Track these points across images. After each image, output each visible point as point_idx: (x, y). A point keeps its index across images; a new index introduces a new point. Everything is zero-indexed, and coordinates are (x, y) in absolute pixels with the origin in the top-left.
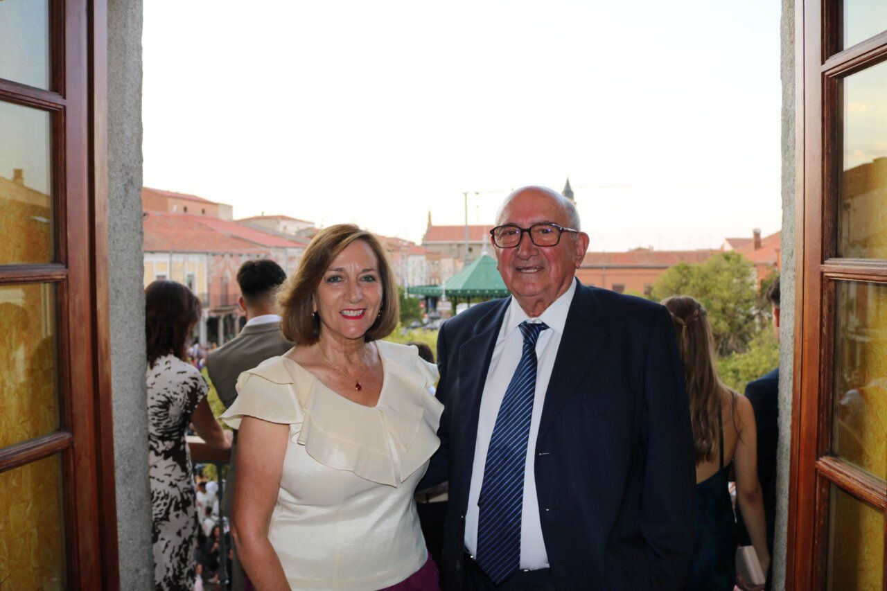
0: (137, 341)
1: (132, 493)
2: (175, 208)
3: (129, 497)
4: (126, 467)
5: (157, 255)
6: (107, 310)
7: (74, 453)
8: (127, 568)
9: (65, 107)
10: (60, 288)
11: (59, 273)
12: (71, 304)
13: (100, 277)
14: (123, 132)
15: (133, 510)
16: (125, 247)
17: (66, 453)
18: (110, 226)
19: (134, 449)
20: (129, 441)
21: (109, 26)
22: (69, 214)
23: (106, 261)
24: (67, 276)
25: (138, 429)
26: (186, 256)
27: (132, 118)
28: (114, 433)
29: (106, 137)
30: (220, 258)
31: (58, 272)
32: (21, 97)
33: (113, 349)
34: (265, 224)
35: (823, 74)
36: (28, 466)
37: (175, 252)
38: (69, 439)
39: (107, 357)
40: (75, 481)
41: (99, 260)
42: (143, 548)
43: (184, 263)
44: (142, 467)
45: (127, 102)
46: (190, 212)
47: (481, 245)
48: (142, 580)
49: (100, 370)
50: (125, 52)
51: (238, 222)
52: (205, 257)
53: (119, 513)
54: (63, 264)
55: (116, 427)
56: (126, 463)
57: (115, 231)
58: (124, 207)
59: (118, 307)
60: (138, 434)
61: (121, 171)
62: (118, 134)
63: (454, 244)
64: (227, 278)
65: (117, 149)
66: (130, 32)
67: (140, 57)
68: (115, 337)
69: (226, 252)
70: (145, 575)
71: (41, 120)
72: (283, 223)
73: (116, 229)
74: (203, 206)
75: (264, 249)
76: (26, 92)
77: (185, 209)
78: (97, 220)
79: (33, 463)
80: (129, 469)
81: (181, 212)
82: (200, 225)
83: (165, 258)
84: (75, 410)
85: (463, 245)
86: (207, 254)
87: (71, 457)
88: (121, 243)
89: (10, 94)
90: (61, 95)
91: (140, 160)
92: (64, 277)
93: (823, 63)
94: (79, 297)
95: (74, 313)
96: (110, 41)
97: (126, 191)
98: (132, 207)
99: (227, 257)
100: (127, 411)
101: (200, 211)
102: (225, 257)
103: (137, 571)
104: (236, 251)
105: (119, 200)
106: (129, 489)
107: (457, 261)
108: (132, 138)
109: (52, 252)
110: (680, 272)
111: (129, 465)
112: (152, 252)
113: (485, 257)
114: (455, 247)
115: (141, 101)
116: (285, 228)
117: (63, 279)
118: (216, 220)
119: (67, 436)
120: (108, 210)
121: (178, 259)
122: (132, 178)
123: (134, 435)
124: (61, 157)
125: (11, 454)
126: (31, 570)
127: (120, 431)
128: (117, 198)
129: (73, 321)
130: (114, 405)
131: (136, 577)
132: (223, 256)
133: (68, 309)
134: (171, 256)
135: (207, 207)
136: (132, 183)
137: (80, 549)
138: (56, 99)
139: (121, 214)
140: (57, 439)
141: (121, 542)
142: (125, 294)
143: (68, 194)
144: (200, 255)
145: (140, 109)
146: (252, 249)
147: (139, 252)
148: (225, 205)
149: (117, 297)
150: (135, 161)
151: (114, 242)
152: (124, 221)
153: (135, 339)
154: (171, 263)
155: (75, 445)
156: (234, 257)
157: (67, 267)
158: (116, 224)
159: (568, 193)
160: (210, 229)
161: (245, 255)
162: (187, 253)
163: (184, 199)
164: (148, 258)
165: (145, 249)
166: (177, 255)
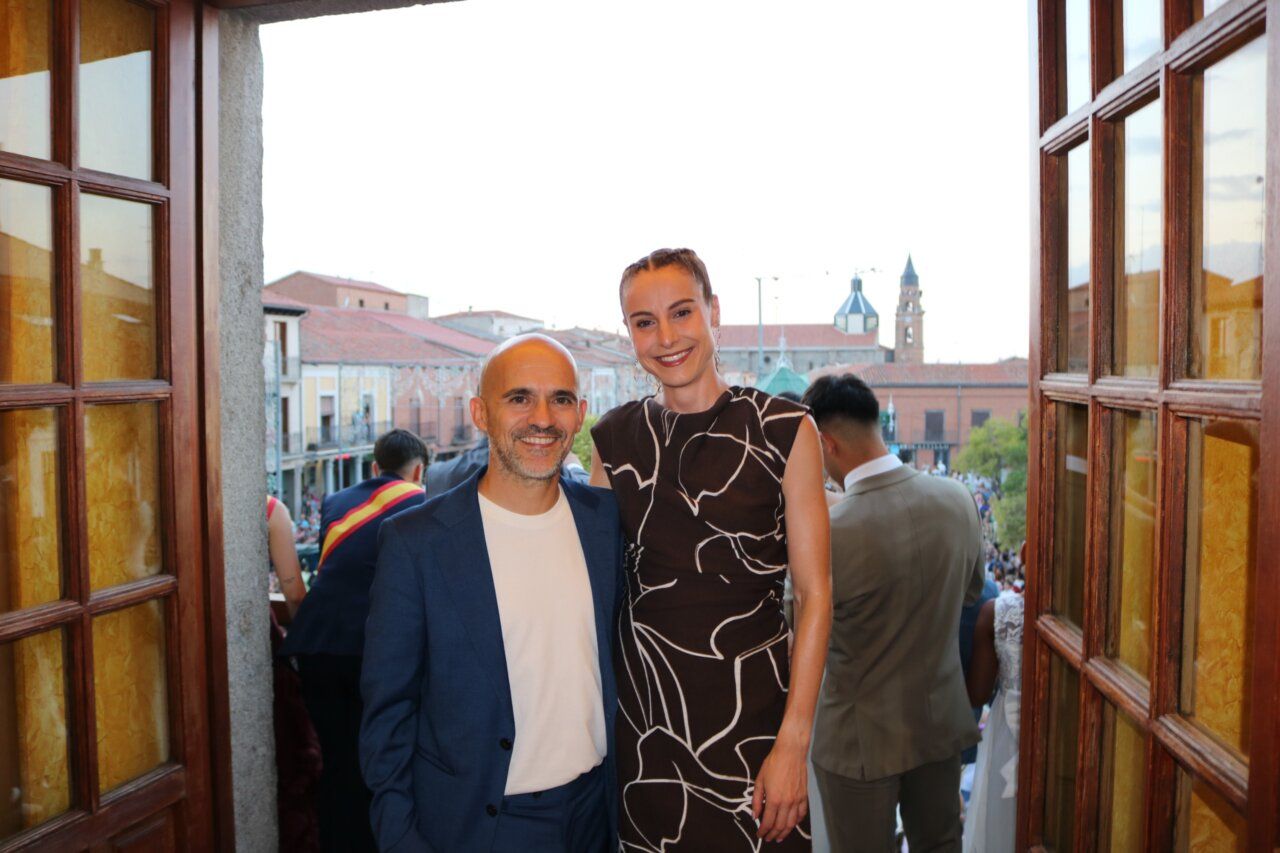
0: (256, 473)
1: (248, 656)
2: (347, 302)
3: (244, 659)
4: (242, 623)
5: (321, 367)
6: (218, 436)
7: (178, 602)
8: (242, 744)
9: (168, 199)
10: (163, 408)
11: (161, 391)
12: (175, 427)
13: (210, 396)
14: (238, 222)
15: (250, 675)
16: (241, 360)
17: (168, 599)
18: (222, 335)
19: (251, 602)
20: (245, 593)
21: (221, 98)
22: (173, 323)
23: (217, 376)
24: (171, 394)
25: (256, 579)
26: (360, 368)
27: (250, 204)
28: (227, 582)
29: (218, 230)
30: (409, 371)
31: (159, 389)
32: (119, 191)
33: (226, 481)
34: (473, 323)
35: (1042, 149)
36: (124, 612)
37: (346, 364)
38: (173, 583)
39: (218, 489)
40: (180, 633)
41: (208, 375)
42: (261, 723)
43: (358, 379)
44: (261, 625)
45: (244, 187)
46: (367, 306)
47: (778, 352)
48: (260, 761)
49: (209, 506)
50: (241, 127)
51: (435, 321)
52: (387, 370)
53: (232, 678)
54: (166, 380)
55: (229, 574)
56: (242, 618)
57: (228, 341)
58: (240, 312)
59: (233, 432)
60: (256, 584)
61: (236, 269)
62: (232, 226)
63: (744, 352)
64: (418, 400)
65: (231, 244)
66: (247, 102)
67: (259, 131)
68: (229, 467)
69: (417, 363)
70: (264, 755)
71: (142, 213)
72: (498, 322)
73: (231, 339)
74: (388, 299)
75: (470, 359)
76: (125, 185)
77: (361, 303)
78: (207, 328)
79: (132, 608)
80: (245, 626)
81: (356, 307)
82: (381, 324)
83: (330, 372)
84: (180, 550)
85: (756, 352)
86: (390, 365)
87: (175, 604)
88: (237, 356)
89: (109, 189)
90: (164, 185)
91: (260, 255)
92: (168, 395)
93: (1041, 135)
94: (184, 420)
95: (179, 438)
96: (222, 115)
97: (243, 293)
98: (250, 312)
99: (418, 369)
100: (243, 556)
101: (382, 305)
102: (415, 370)
103: (254, 749)
104: (430, 361)
105: (234, 304)
106: (245, 649)
107: (747, 376)
108: (250, 230)
109: (154, 367)
111: (245, 622)
112: (314, 364)
113: (782, 370)
114: (746, 356)
115: (261, 184)
116: (501, 329)
117: (167, 398)
118: (405, 318)
119: (169, 579)
120: (220, 316)
121: (350, 372)
122: (250, 277)
123: (252, 585)
124: (165, 256)
125: (108, 597)
126: (130, 733)
127: (234, 579)
128: (231, 302)
129: (178, 446)
130: (227, 548)
131: (253, 756)
132: (412, 368)
133: (172, 433)
134: (340, 368)
135: (391, 300)
136: (250, 283)
137: (185, 712)
138: (158, 190)
139: (237, 320)
140: (158, 583)
141: (234, 712)
142: (241, 417)
143: (172, 299)
144: (381, 368)
145: (259, 194)
146: (453, 359)
147: (258, 366)
148: (419, 297)
149: (231, 420)
150: (254, 256)
151: (227, 355)
152: (240, 329)
153: (253, 471)
154: (340, 378)
155: (180, 590)
156: (427, 370)
157: (171, 384)
158: (230, 332)
159: (910, 278)
160: (395, 330)
161: (443, 367)
162: (363, 364)
163: (360, 289)
164: (309, 372)
165: (305, 359)
166: (349, 368)
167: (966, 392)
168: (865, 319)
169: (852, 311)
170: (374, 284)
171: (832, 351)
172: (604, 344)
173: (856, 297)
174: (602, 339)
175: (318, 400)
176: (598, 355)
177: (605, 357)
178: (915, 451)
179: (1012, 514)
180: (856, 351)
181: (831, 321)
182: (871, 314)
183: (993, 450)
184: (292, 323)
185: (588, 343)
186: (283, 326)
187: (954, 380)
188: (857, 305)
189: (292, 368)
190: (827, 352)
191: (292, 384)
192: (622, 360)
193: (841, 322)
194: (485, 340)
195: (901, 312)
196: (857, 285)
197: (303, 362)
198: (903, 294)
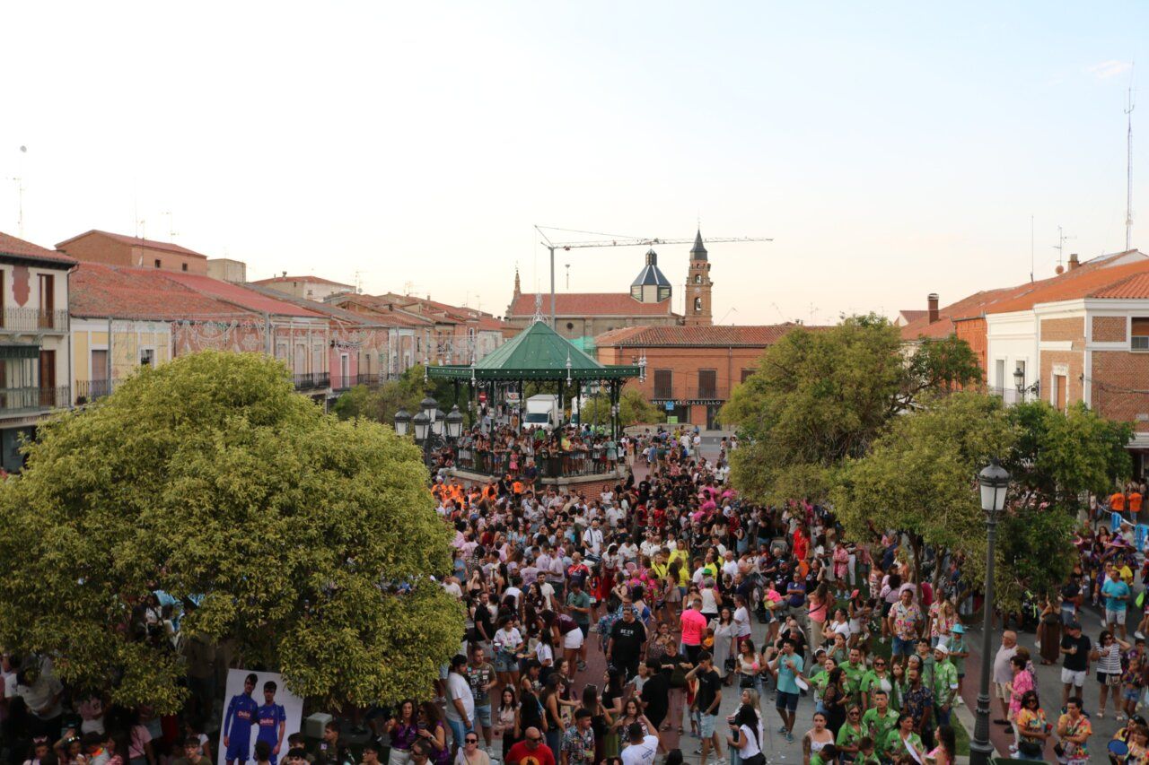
2: (142, 261)
5: (90, 321)
26: (130, 322)
34: (288, 288)
37: (116, 318)
46: (164, 267)
69: (185, 318)
72: (308, 286)
77: (158, 263)
81: (152, 266)
82: (175, 284)
83: (102, 326)
86: (160, 320)
99: (187, 325)
101: (180, 266)
102: (184, 325)
110: (794, 343)
112: (84, 318)
113: (537, 324)
116: (310, 293)
118: (203, 279)
121: (120, 327)
132: (180, 323)
134: (110, 323)
135: (192, 262)
148: (235, 262)
154: (109, 332)
156: (195, 325)
159: (699, 252)
160: (190, 291)
161: (211, 321)
162: (132, 320)
163: (156, 249)
164: (77, 326)
165: (74, 313)
166: (118, 322)
167: (736, 352)
168: (659, 290)
169: (646, 283)
170: (175, 246)
171: (630, 318)
172: (406, 308)
173: (651, 269)
174: (404, 303)
175: (90, 353)
176: (399, 317)
177: (405, 319)
178: (690, 406)
179: (746, 462)
180: (650, 318)
181: (628, 291)
182: (664, 285)
183: (752, 404)
184: (60, 278)
185: (391, 306)
186: (50, 279)
187: (724, 342)
188: (653, 276)
189: (59, 322)
190: (625, 319)
191: (59, 337)
192: (422, 323)
193: (637, 292)
194: (284, 301)
195: (691, 284)
196: (652, 258)
197: (71, 316)
198: (692, 268)
